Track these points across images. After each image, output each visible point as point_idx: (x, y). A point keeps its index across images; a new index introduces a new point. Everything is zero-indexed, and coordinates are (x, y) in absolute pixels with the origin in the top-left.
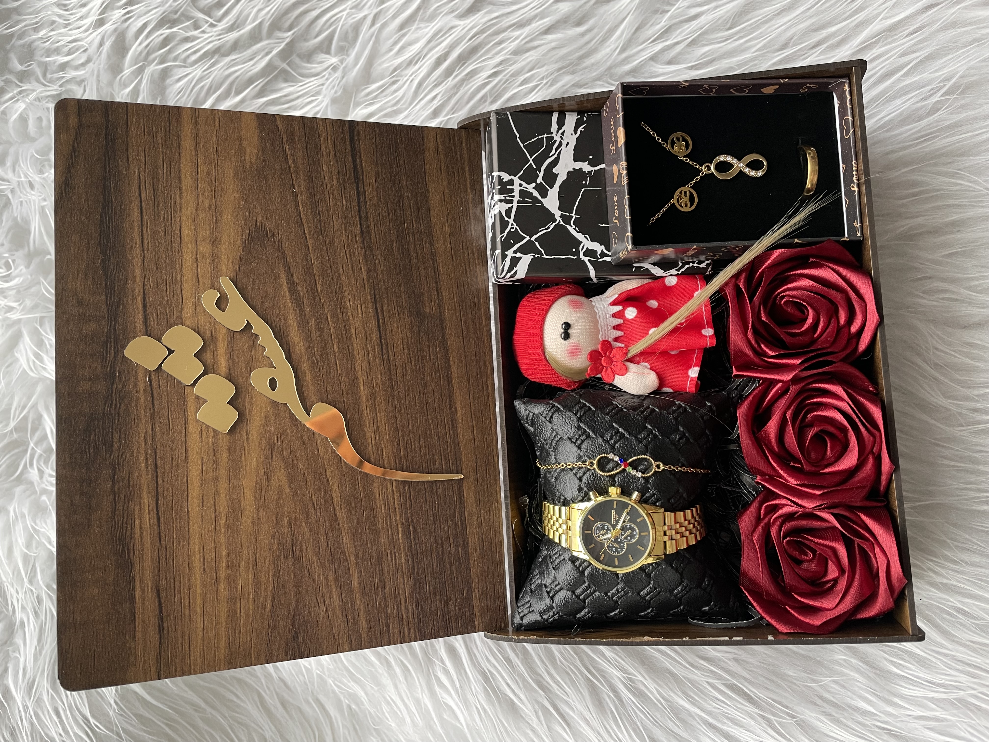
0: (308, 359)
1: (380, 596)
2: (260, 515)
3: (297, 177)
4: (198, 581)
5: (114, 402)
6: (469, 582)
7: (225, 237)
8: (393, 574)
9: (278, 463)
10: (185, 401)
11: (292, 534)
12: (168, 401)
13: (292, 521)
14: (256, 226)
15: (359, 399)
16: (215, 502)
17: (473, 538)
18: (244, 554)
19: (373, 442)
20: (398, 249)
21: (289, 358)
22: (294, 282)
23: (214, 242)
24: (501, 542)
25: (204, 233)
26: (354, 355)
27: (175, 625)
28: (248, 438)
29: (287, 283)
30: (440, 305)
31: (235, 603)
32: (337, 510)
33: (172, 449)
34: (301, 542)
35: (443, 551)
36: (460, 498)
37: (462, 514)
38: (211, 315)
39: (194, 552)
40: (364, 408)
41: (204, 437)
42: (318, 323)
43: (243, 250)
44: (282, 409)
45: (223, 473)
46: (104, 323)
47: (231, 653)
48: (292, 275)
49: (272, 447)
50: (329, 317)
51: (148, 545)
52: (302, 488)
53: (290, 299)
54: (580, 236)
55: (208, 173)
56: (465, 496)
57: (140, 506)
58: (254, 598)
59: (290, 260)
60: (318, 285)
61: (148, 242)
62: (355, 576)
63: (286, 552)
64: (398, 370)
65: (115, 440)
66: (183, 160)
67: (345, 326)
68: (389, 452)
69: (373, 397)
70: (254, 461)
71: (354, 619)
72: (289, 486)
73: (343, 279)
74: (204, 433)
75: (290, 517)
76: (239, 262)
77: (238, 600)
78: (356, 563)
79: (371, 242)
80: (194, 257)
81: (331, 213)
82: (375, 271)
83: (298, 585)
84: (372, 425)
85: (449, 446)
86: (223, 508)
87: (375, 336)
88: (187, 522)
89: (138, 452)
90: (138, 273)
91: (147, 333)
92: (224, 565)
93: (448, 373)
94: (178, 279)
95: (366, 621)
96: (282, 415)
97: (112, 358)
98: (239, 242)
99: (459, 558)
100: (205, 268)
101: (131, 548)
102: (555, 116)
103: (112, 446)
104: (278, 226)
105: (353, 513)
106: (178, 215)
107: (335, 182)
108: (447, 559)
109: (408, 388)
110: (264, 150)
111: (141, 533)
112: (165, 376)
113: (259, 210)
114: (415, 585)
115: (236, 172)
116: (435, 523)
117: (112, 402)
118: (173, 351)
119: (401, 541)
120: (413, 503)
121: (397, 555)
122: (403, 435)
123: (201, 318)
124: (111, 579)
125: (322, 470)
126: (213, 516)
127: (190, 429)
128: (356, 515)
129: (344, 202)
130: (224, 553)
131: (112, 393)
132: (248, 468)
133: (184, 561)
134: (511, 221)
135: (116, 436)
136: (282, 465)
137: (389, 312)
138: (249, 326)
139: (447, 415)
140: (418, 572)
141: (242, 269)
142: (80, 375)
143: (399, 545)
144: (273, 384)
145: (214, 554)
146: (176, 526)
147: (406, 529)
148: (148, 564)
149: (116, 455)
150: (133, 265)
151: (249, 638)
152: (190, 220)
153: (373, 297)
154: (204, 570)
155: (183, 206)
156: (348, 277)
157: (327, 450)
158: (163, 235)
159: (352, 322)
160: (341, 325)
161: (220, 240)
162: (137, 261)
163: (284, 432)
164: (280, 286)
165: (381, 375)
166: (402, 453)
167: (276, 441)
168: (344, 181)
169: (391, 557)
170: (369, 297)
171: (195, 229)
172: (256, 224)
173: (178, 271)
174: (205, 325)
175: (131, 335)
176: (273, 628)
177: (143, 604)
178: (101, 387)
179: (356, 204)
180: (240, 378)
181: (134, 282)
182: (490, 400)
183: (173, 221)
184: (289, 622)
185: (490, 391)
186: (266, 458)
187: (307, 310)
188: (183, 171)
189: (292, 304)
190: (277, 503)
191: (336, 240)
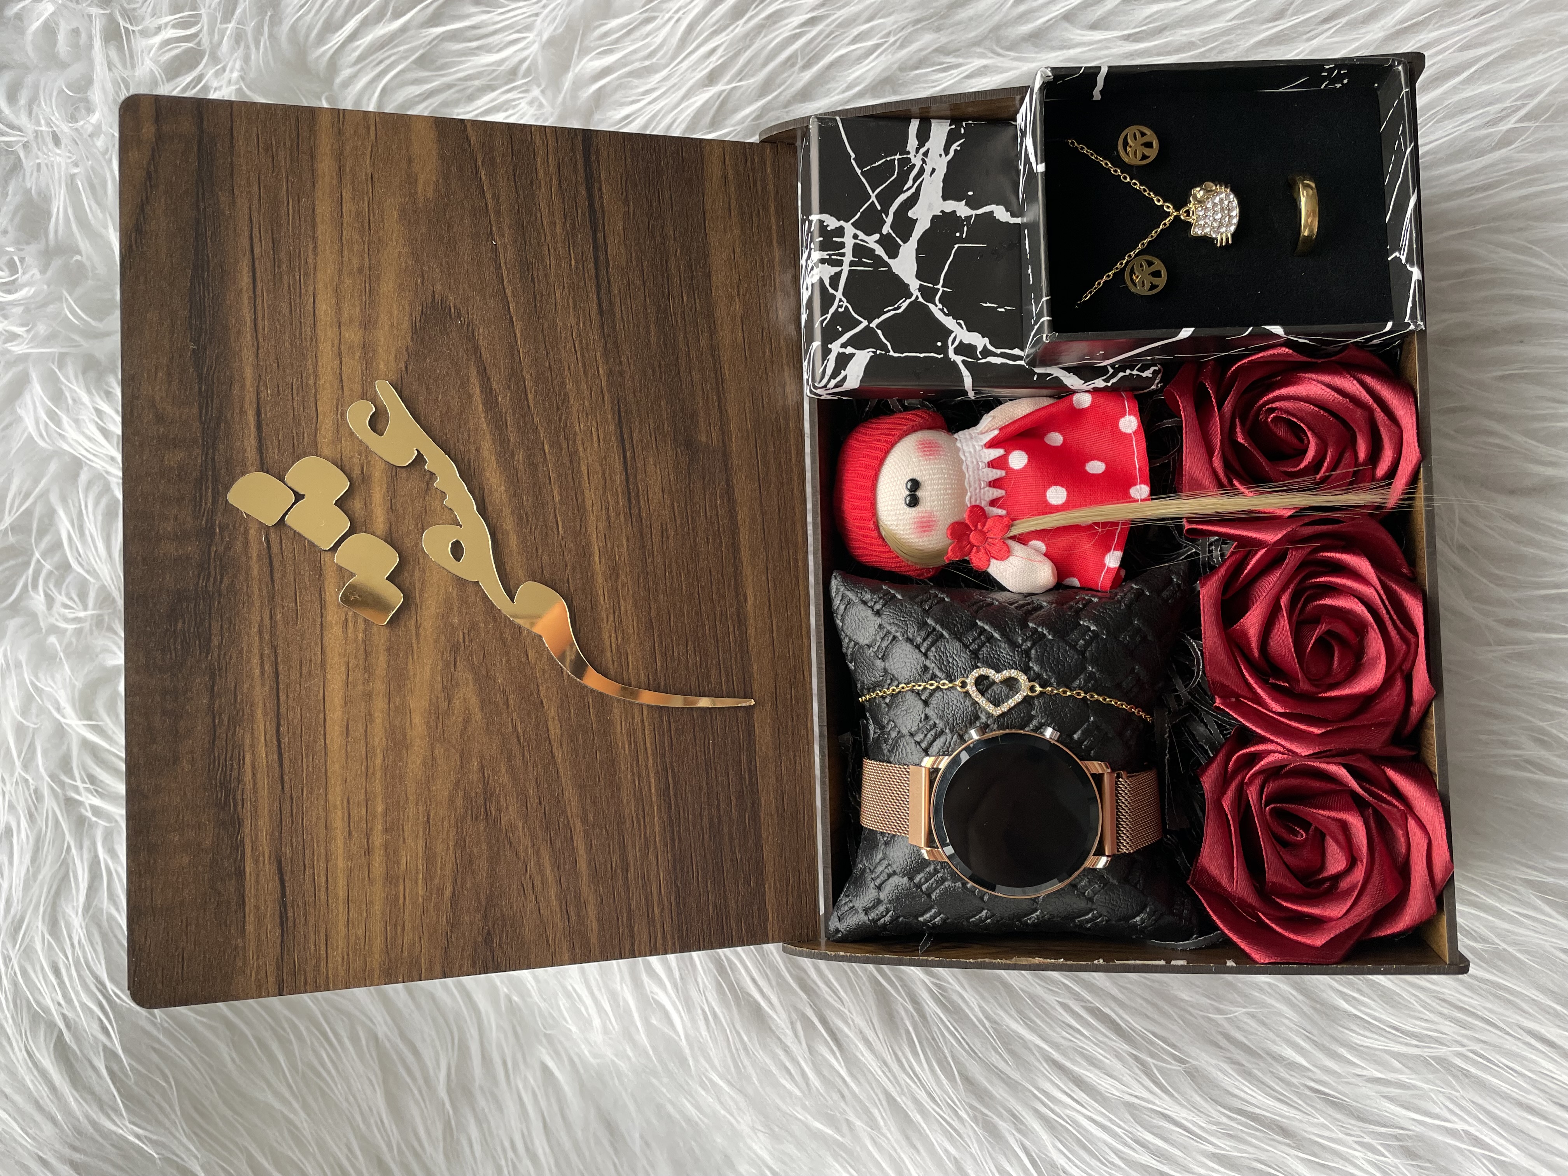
0: (513, 512)
1: (621, 882)
2: (436, 752)
3: (498, 222)
4: (340, 851)
5: (213, 573)
6: (759, 865)
7: (383, 318)
8: (640, 850)
9: (464, 675)
10: (320, 575)
11: (486, 784)
12: (295, 574)
13: (485, 762)
14: (433, 300)
15: (592, 576)
16: (366, 731)
17: (767, 800)
18: (411, 811)
19: (614, 646)
20: (658, 338)
21: (483, 510)
22: (491, 389)
23: (368, 324)
24: (812, 805)
25: (351, 309)
26: (584, 508)
27: (305, 915)
28: (417, 635)
29: (481, 392)
30: (724, 431)
31: (397, 885)
32: (554, 749)
33: (301, 649)
34: (498, 796)
35: (719, 817)
36: (749, 735)
37: (751, 759)
38: (361, 441)
39: (335, 807)
40: (600, 592)
41: (350, 630)
42: (528, 457)
43: (412, 339)
44: (471, 589)
45: (379, 686)
46: (197, 451)
47: (390, 961)
48: (489, 379)
49: (455, 648)
50: (546, 447)
51: (264, 793)
52: (501, 714)
53: (486, 417)
54: (949, 322)
55: (358, 214)
56: (757, 732)
57: (253, 733)
58: (425, 879)
59: (486, 355)
60: (530, 396)
61: (264, 324)
62: (581, 850)
63: (475, 810)
64: (654, 532)
65: (214, 632)
66: (319, 193)
67: (571, 462)
68: (637, 661)
69: (614, 572)
70: (428, 669)
71: (579, 916)
72: (482, 709)
73: (569, 386)
74: (350, 624)
75: (482, 757)
76: (405, 357)
77: (401, 881)
78: (585, 831)
79: (614, 327)
80: (336, 348)
81: (552, 279)
82: (621, 374)
83: (494, 860)
84: (611, 618)
85: (733, 655)
86: (378, 738)
87: (619, 478)
88: (323, 760)
89: (250, 651)
90: (249, 373)
91: (263, 468)
92: (380, 827)
93: (734, 539)
94: (311, 382)
95: (598, 920)
96: (472, 599)
97: (209, 505)
98: (405, 325)
99: (745, 828)
100: (353, 366)
101: (239, 797)
102: (914, 126)
103: (209, 640)
104: (468, 300)
105: (581, 754)
106: (310, 282)
107: (559, 230)
108: (726, 830)
109: (670, 562)
110: (446, 178)
111: (254, 775)
112: (291, 534)
113: (437, 274)
114: (675, 869)
115: (403, 212)
116: (707, 774)
117: (209, 574)
118: (303, 496)
119: (654, 799)
120: (674, 741)
121: (647, 820)
122: (660, 636)
123: (346, 444)
124: (208, 842)
125: (533, 686)
126: (364, 752)
127: (329, 618)
128: (584, 757)
129: (573, 263)
130: (380, 809)
131: (209, 559)
132: (417, 680)
133: (318, 818)
134: (839, 294)
135: (216, 626)
136: (470, 677)
137: (642, 441)
138: (420, 459)
139: (731, 605)
140: (680, 848)
141: (410, 368)
142: (161, 531)
143: (651, 805)
144: (457, 550)
145: (364, 810)
146: (308, 766)
147: (663, 781)
148: (264, 823)
149: (216, 654)
150: (241, 360)
151: (417, 939)
152: (329, 290)
153: (616, 415)
154: (350, 833)
155: (319, 267)
156: (577, 383)
157: (541, 656)
158: (287, 314)
159: (582, 455)
160: (566, 460)
161: (376, 323)
162: (248, 355)
163: (474, 627)
164: (470, 396)
165: (628, 540)
166: (659, 664)
167: (461, 640)
168: (573, 227)
169: (639, 822)
170: (610, 417)
171: (337, 304)
172: (433, 296)
173: (311, 371)
174: (352, 457)
175: (238, 470)
176: (453, 925)
177: (257, 882)
178: (191, 549)
179: (591, 265)
180: (407, 541)
181: (243, 387)
182: (801, 582)
183: (303, 291)
184: (478, 917)
185: (801, 570)
186: (447, 665)
187: (513, 436)
188: (319, 211)
189: (488, 425)
190: (462, 735)
191: (560, 324)
